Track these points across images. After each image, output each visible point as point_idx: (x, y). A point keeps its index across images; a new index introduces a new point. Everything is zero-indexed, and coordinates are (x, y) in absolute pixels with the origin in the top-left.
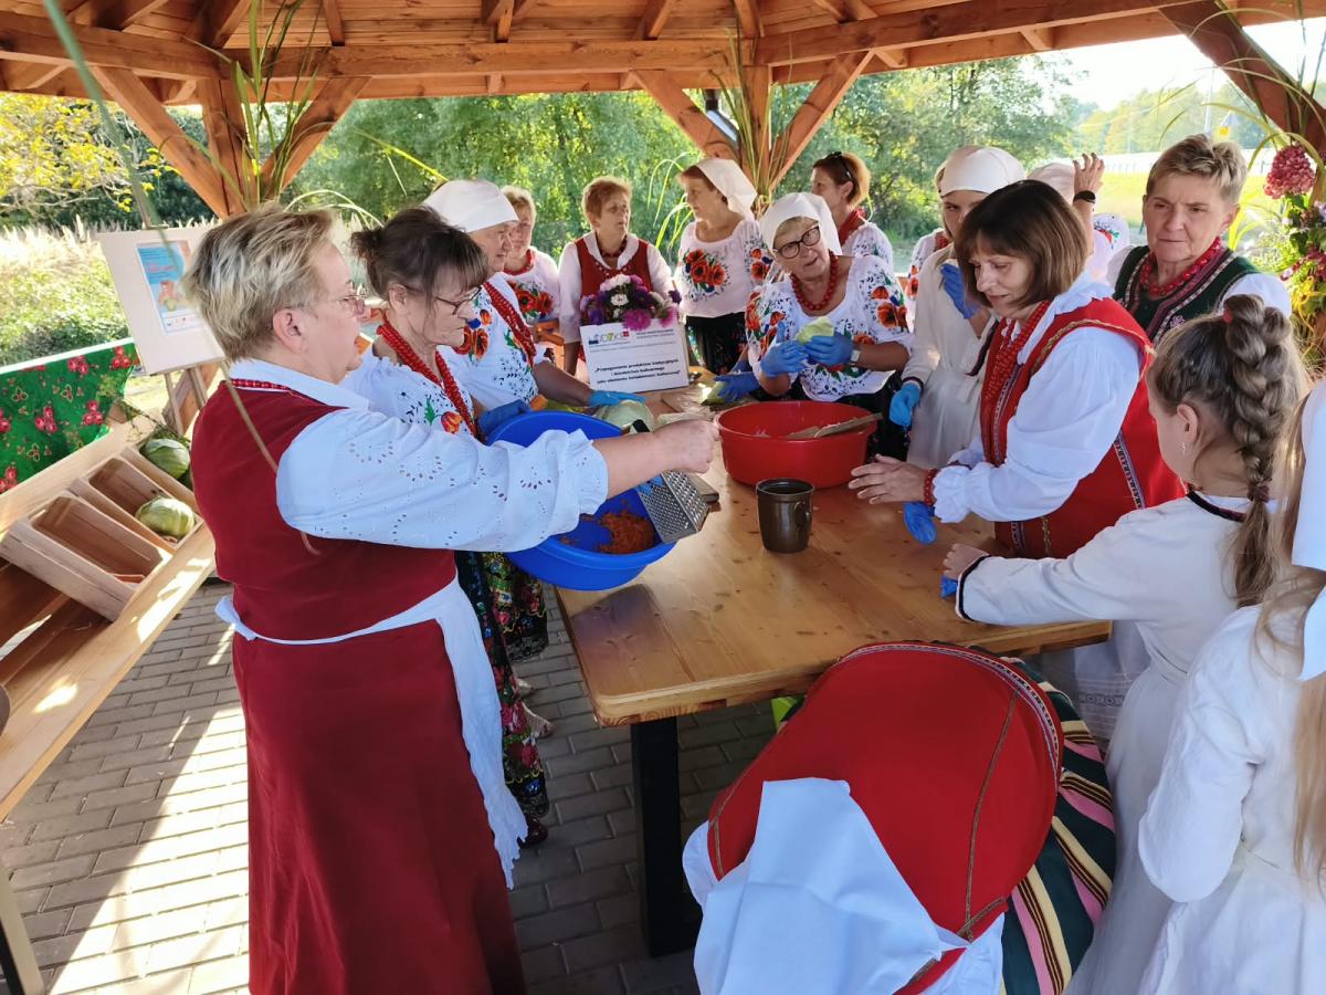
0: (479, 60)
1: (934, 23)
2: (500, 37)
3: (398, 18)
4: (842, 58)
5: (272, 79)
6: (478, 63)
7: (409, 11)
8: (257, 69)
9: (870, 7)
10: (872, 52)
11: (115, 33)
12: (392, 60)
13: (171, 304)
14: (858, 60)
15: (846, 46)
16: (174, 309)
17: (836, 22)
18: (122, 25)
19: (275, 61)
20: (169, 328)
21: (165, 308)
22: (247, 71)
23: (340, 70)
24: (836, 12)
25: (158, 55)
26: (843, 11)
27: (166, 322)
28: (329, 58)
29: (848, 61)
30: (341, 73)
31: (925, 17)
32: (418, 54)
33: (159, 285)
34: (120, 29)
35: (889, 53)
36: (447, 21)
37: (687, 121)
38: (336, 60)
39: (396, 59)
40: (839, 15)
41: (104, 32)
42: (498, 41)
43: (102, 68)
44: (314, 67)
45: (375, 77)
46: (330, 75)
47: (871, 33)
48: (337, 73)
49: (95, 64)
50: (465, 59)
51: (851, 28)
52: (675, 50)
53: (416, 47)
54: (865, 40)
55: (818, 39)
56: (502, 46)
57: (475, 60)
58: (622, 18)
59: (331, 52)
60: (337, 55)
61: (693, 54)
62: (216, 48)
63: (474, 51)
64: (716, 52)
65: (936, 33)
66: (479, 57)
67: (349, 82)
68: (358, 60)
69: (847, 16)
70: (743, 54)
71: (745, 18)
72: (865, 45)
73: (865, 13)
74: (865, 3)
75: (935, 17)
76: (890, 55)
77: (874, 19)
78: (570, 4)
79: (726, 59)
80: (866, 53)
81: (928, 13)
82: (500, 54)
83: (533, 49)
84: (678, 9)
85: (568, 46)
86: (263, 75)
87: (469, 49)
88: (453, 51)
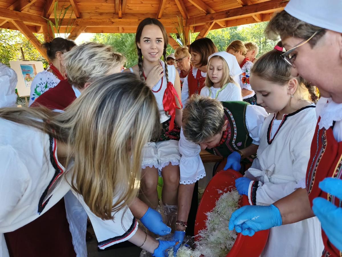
0: (114, 23)
1: (229, 14)
3: (94, 12)
4: (207, 23)
5: (61, 26)
7: (96, 10)
8: (57, 24)
9: (215, 11)
10: (214, 22)
11: (18, 12)
12: (91, 22)
13: (28, 80)
14: (211, 24)
15: (208, 20)
16: (29, 81)
17: (205, 14)
18: (20, 10)
19: (62, 22)
20: (27, 86)
21: (27, 81)
23: (78, 24)
24: (205, 11)
25: (30, 18)
26: (207, 11)
27: (27, 84)
28: (76, 21)
29: (209, 24)
32: (99, 21)
33: (25, 75)
34: (20, 11)
35: (219, 22)
36: (107, 13)
39: (92, 22)
41: (15, 12)
42: (119, 18)
43: (14, 20)
44: (71, 24)
45: (88, 26)
46: (76, 25)
47: (214, 16)
48: (77, 25)
49: (12, 19)
50: (110, 22)
51: (209, 16)
52: (165, 21)
53: (98, 19)
54: (212, 19)
55: (201, 19)
57: (113, 23)
58: (152, 13)
59: (76, 20)
60: (77, 21)
61: (170, 23)
62: (47, 18)
63: (113, 20)
64: (176, 22)
65: (229, 16)
66: (114, 22)
67: (81, 28)
68: (83, 22)
69: (208, 13)
70: (183, 23)
71: (183, 13)
72: (212, 20)
73: (213, 12)
74: (213, 10)
75: (229, 12)
76: (221, 23)
77: (215, 13)
78: (138, 9)
79: (178, 24)
80: (213, 22)
81: (227, 11)
82: (120, 21)
83: (128, 20)
84: (165, 11)
85: (137, 20)
86: (59, 25)
87: (111, 20)
88: (107, 20)
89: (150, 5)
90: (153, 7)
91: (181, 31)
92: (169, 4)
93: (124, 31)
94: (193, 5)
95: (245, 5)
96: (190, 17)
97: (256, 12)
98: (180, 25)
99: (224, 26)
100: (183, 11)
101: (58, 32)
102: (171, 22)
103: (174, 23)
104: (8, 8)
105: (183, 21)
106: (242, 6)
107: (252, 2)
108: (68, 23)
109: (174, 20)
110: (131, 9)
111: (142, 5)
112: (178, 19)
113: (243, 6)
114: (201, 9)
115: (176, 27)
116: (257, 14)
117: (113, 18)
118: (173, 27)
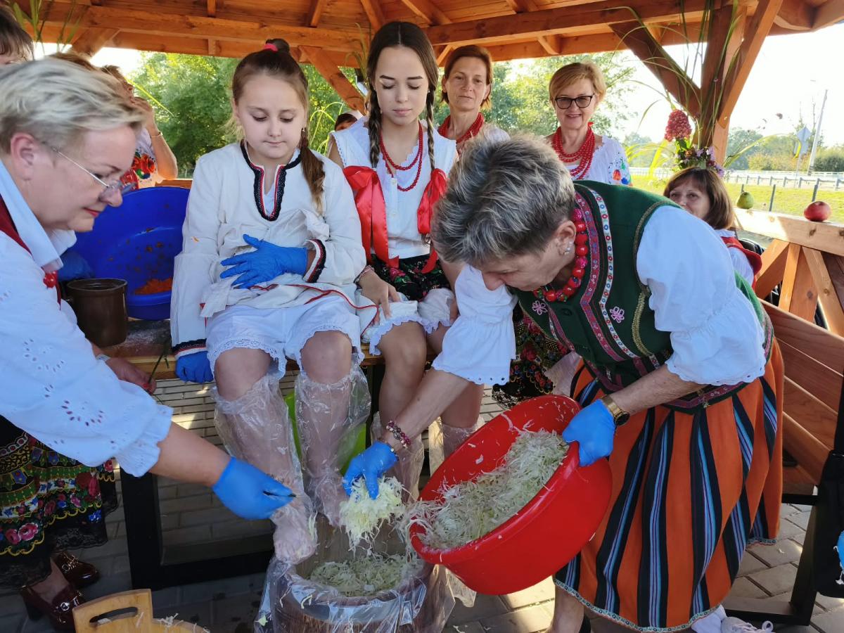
0: (194, 27)
1: (483, 28)
2: (210, 14)
5: (47, 23)
6: (194, 28)
8: (35, 16)
9: (450, 19)
10: (449, 45)
12: (132, 19)
14: (441, 49)
15: (436, 40)
17: (427, 25)
19: (49, 11)
23: (96, 21)
24: (427, 19)
26: (431, 19)
28: (88, 12)
30: (96, 24)
31: (478, 24)
32: (153, 18)
37: (336, 81)
38: (94, 15)
39: (136, 19)
40: (429, 21)
42: (209, 16)
44: (77, 18)
45: (121, 29)
46: (89, 24)
47: (448, 33)
48: (94, 24)
50: (185, 25)
51: (436, 30)
52: (328, 35)
53: (151, 13)
54: (444, 38)
56: (211, 20)
57: (192, 26)
59: (90, 9)
60: (95, 12)
61: (340, 39)
64: (354, 40)
65: (485, 35)
66: (195, 24)
67: (102, 31)
68: (109, 16)
69: (435, 23)
71: (373, 19)
72: (444, 41)
73: (446, 22)
74: (447, 16)
77: (451, 25)
79: (361, 44)
80: (446, 46)
81: (481, 22)
82: (209, 24)
83: (232, 23)
84: (328, 10)
85: (256, 26)
86: (40, 19)
87: (188, 19)
88: (177, 18)
93: (220, 52)
95: (521, 10)
97: (547, 28)
100: (372, 12)
102: (343, 38)
103: (348, 42)
106: (514, 13)
107: (537, 5)
108: (67, 14)
109: (351, 34)
112: (362, 34)
113: (518, 12)
114: (418, 12)
115: (356, 52)
116: (549, 34)
117: (191, 14)
118: (347, 51)
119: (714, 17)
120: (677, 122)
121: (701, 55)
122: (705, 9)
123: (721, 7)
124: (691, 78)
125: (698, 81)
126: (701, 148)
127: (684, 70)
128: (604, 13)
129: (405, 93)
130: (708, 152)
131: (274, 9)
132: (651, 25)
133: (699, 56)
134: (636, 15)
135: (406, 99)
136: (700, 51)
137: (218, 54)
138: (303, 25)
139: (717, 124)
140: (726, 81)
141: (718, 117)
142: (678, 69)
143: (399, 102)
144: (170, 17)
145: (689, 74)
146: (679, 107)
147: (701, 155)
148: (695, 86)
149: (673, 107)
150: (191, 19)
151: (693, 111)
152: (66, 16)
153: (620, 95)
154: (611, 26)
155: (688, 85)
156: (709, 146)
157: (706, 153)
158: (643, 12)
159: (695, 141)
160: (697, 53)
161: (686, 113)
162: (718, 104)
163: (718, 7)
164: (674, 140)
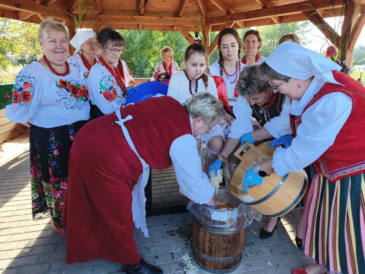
1: (249, 15)
2: (141, 14)
3: (116, 8)
5: (84, 22)
7: (118, 7)
8: (80, 19)
9: (235, 11)
10: (234, 22)
11: (45, 7)
12: (114, 18)
14: (231, 24)
15: (228, 20)
17: (226, 15)
18: (47, 5)
19: (85, 17)
22: (78, 19)
25: (55, 13)
26: (227, 12)
28: (98, 17)
29: (228, 24)
30: (101, 21)
31: (247, 13)
32: (121, 17)
36: (129, 10)
37: (188, 38)
38: (100, 18)
40: (226, 12)
41: (42, 6)
42: (141, 15)
43: (41, 14)
44: (94, 19)
45: (109, 23)
46: (98, 21)
47: (234, 17)
48: (100, 21)
49: (39, 13)
50: (132, 19)
51: (229, 16)
52: (186, 20)
55: (221, 18)
56: (142, 17)
57: (135, 20)
59: (99, 16)
60: (100, 17)
62: (70, 13)
64: (196, 21)
65: (249, 17)
66: (136, 19)
67: (103, 24)
68: (106, 18)
69: (228, 13)
70: (203, 22)
71: (203, 13)
72: (233, 20)
73: (233, 12)
74: (233, 10)
75: (249, 13)
76: (240, 23)
77: (235, 14)
78: (159, 7)
79: (198, 23)
81: (247, 12)
82: (141, 19)
83: (149, 18)
84: (186, 10)
85: (158, 18)
86: (82, 21)
87: (133, 17)
88: (129, 17)
89: (172, 4)
90: (174, 6)
91: (201, 30)
92: (190, 3)
93: (143, 28)
94: (214, 5)
95: (265, 7)
96: (210, 16)
97: (275, 14)
98: (200, 24)
99: (243, 26)
100: (203, 10)
101: (81, 28)
102: (191, 21)
103: (193, 22)
104: (34, 2)
105: (203, 20)
106: (261, 8)
107: (271, 5)
108: (91, 18)
109: (194, 19)
110: (152, 7)
111: (164, 3)
112: (198, 18)
113: (263, 8)
114: (221, 9)
115: (196, 26)
116: (276, 16)
117: (134, 15)
118: (192, 25)
119: (346, 7)
120: (331, 50)
121: (341, 23)
122: (343, 4)
123: (350, 3)
124: (336, 32)
125: (340, 33)
126: (341, 61)
127: (334, 29)
128: (299, 7)
129: (231, 49)
130: (344, 62)
131: (164, 11)
132: (319, 11)
133: (340, 24)
134: (313, 8)
135: (231, 50)
136: (341, 21)
137: (142, 29)
138: (175, 16)
139: (348, 51)
140: (352, 33)
141: (348, 48)
142: (331, 29)
143: (229, 52)
144: (126, 17)
145: (336, 31)
146: (332, 45)
147: (341, 63)
148: (338, 35)
149: (329, 44)
150: (135, 17)
151: (338, 46)
152: (91, 19)
153: (303, 34)
154: (302, 12)
155: (335, 35)
156: (344, 60)
157: (343, 63)
158: (316, 6)
159: (338, 58)
160: (340, 22)
161: (334, 47)
162: (348, 43)
163: (348, 3)
164: (329, 58)
